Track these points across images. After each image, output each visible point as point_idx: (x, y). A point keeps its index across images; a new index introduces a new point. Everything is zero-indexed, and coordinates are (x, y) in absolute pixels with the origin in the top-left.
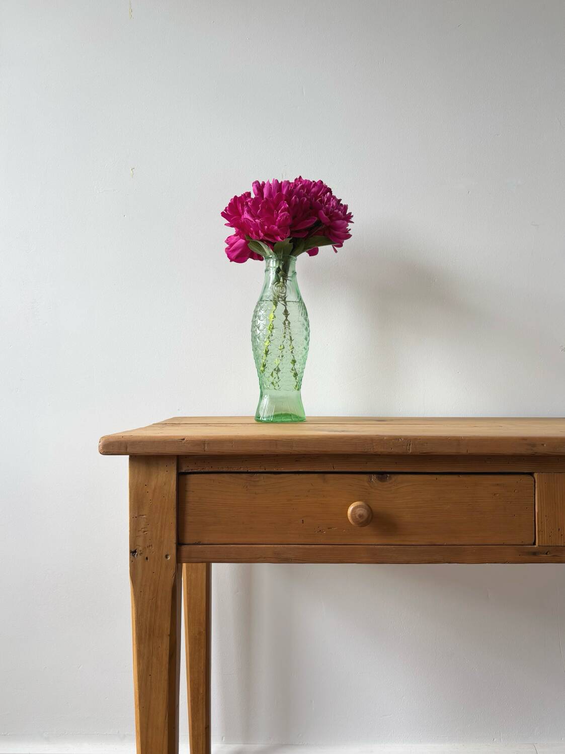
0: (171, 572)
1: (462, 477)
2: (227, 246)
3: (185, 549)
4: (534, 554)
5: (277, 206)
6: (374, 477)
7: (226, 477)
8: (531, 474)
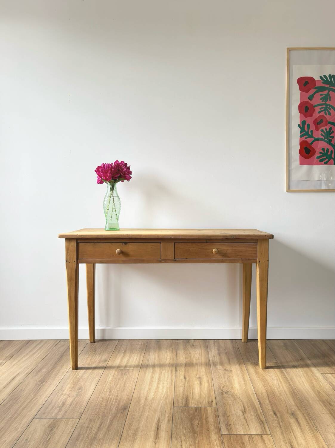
0: (75, 266)
1: (144, 244)
2: (97, 179)
3: (79, 260)
4: (160, 261)
5: (108, 172)
6: (123, 244)
7: (88, 244)
8: (161, 243)
